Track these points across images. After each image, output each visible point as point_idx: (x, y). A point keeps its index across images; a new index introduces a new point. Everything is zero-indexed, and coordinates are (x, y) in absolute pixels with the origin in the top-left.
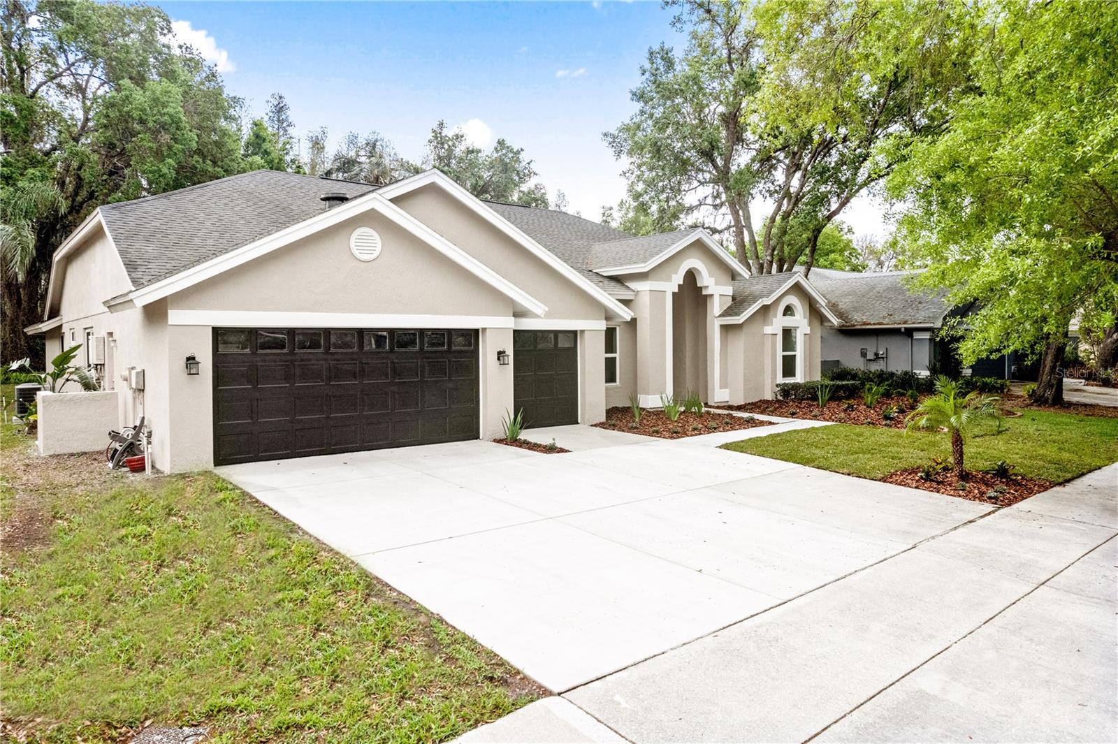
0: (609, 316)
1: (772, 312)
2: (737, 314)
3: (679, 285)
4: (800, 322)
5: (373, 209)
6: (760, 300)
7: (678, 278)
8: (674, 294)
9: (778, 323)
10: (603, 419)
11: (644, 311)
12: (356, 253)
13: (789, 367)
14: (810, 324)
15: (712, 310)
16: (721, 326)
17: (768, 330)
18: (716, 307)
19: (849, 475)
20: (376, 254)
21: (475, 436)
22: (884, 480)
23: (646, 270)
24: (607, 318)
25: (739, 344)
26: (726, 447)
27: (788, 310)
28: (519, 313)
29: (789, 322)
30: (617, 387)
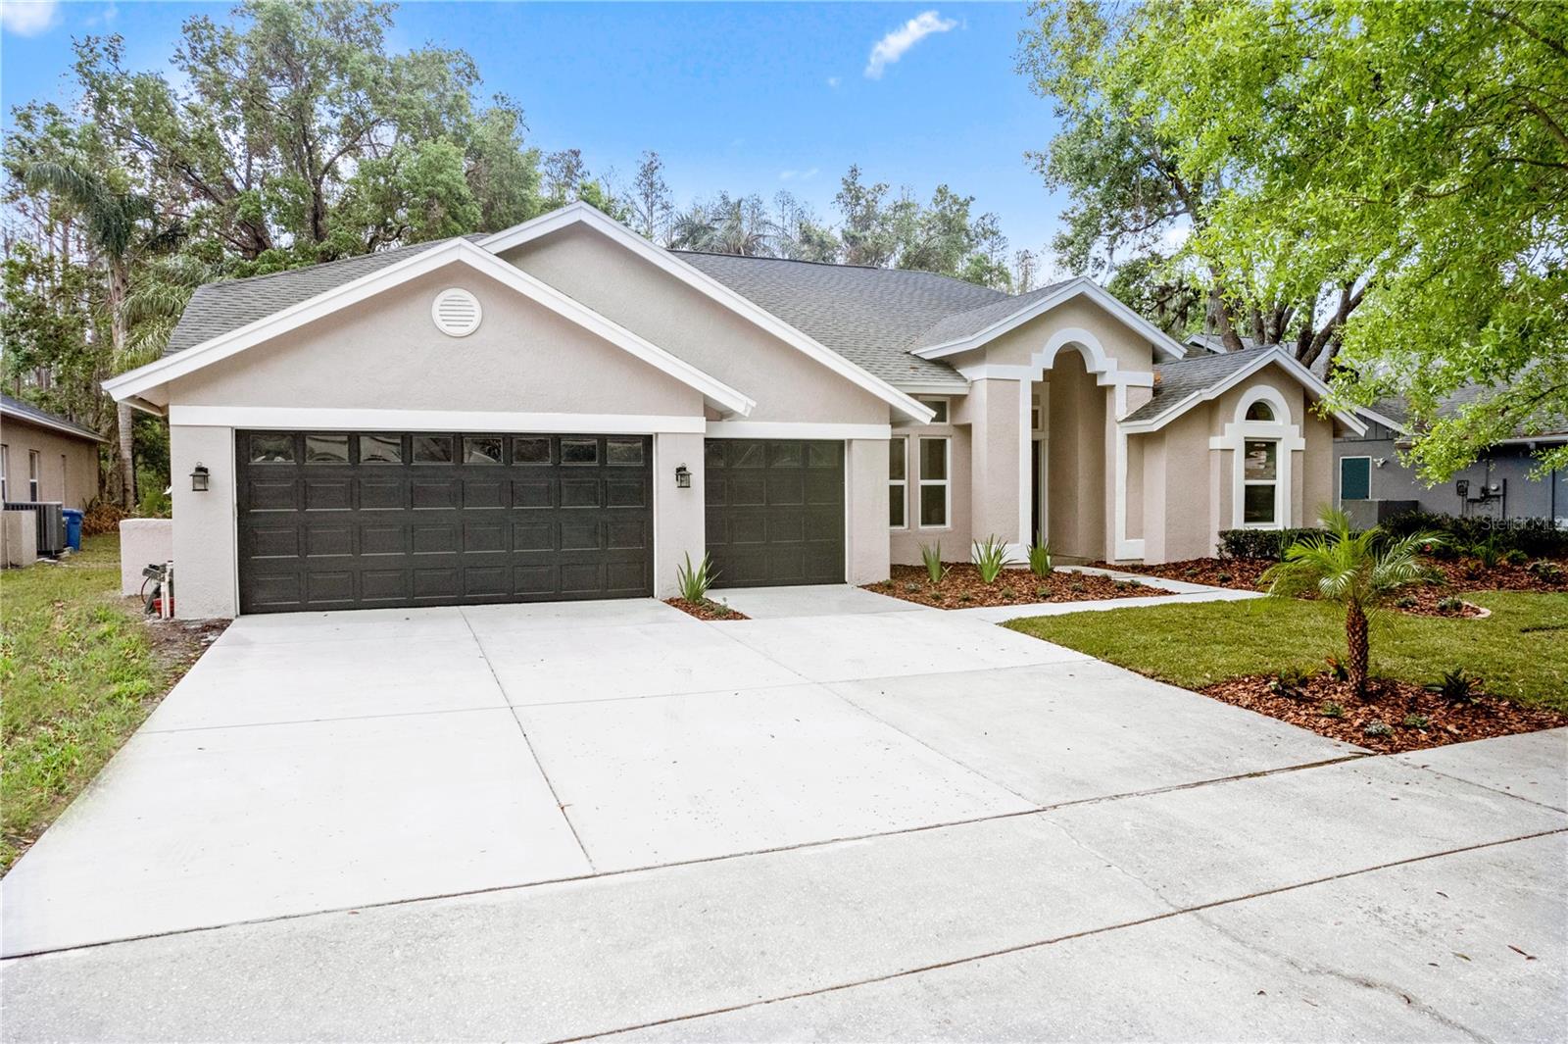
0: (897, 419)
1: (1222, 414)
2: (1149, 416)
3: (1045, 372)
4: (1285, 428)
5: (459, 261)
6: (1197, 393)
7: (1041, 359)
8: (1034, 385)
9: (1235, 430)
11: (979, 413)
12: (442, 326)
13: (1259, 502)
14: (1306, 434)
15: (1113, 411)
16: (1129, 436)
17: (1216, 442)
18: (1119, 407)
19: (1153, 677)
20: (473, 326)
21: (645, 592)
22: (1203, 690)
23: (975, 345)
24: (894, 424)
25: (1159, 464)
26: (1010, 625)
27: (1259, 411)
29: (1260, 430)
30: (946, 532)
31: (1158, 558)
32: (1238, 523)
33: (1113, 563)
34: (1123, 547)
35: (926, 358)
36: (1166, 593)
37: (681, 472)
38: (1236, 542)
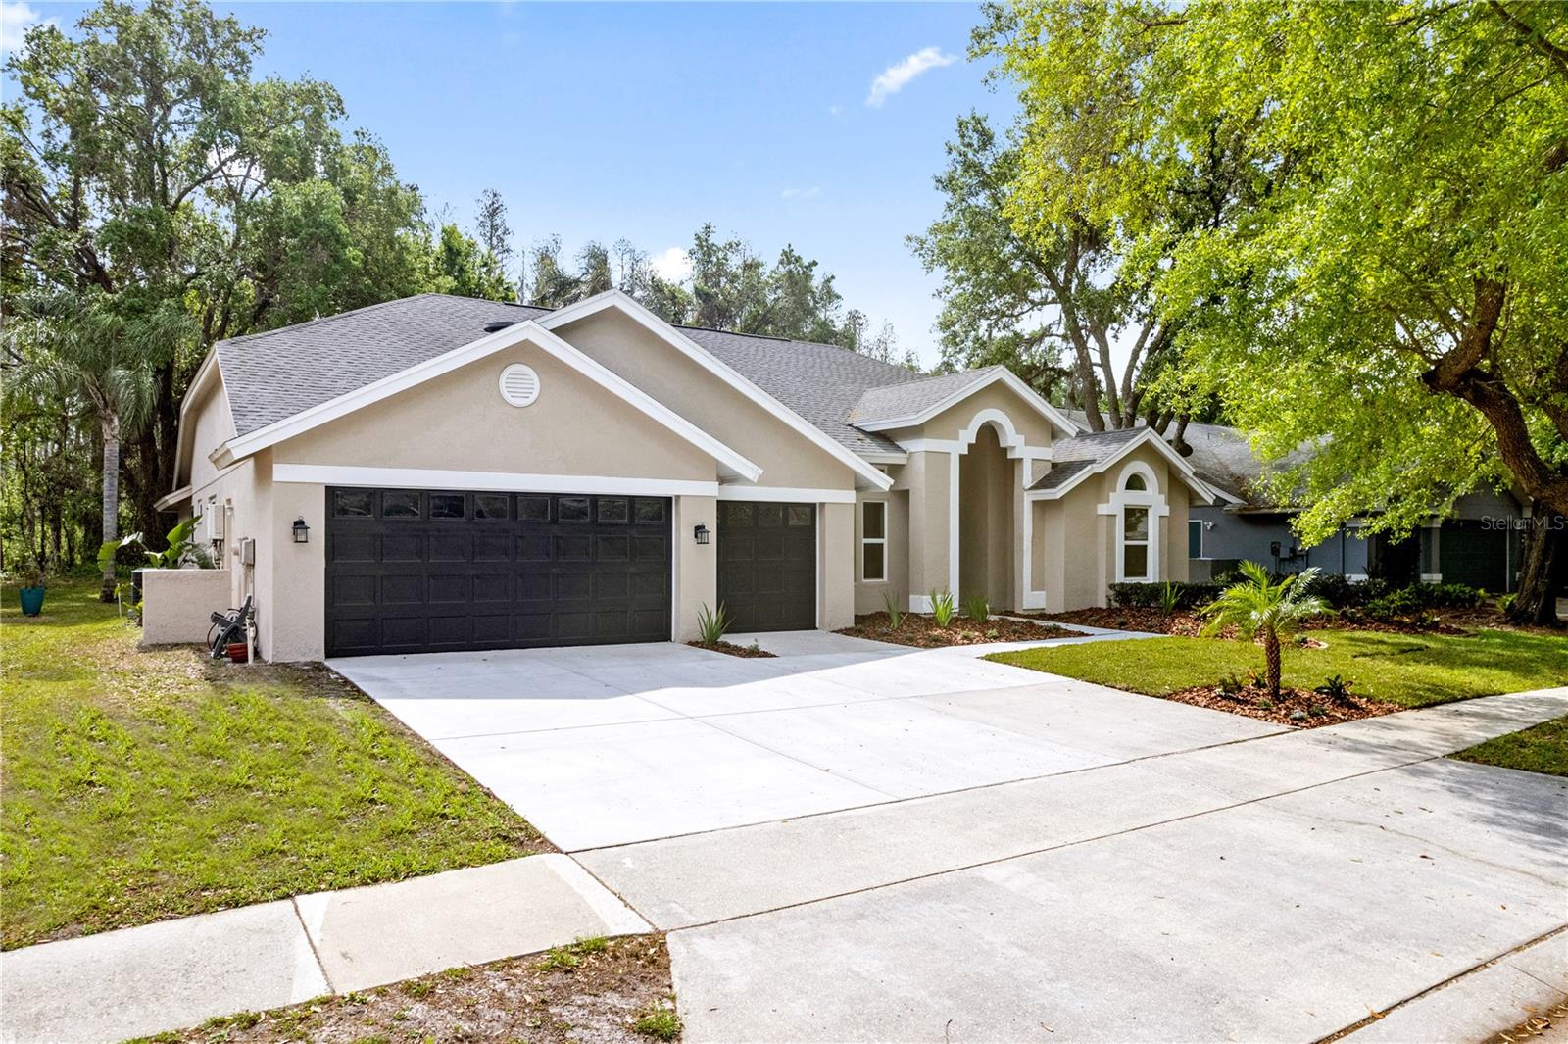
0: (860, 484)
1: (1107, 485)
2: (1054, 486)
3: (970, 445)
4: (1154, 498)
5: (527, 340)
6: (1089, 467)
7: (969, 436)
8: (962, 457)
9: (1118, 500)
10: (851, 624)
11: (918, 482)
12: (507, 396)
13: (1135, 559)
14: (1170, 501)
15: (1022, 480)
16: (1034, 502)
17: (1103, 509)
18: (1027, 477)
19: (1127, 690)
20: (533, 398)
21: (666, 637)
22: (1168, 697)
23: (918, 422)
24: (858, 489)
25: (1060, 528)
26: (990, 658)
27: (1135, 483)
28: (725, 478)
29: (1135, 498)
30: (884, 584)
31: (1059, 608)
32: (1120, 578)
33: (1022, 612)
34: (1031, 599)
35: (868, 430)
36: (1082, 634)
37: (699, 530)
38: (1123, 594)
